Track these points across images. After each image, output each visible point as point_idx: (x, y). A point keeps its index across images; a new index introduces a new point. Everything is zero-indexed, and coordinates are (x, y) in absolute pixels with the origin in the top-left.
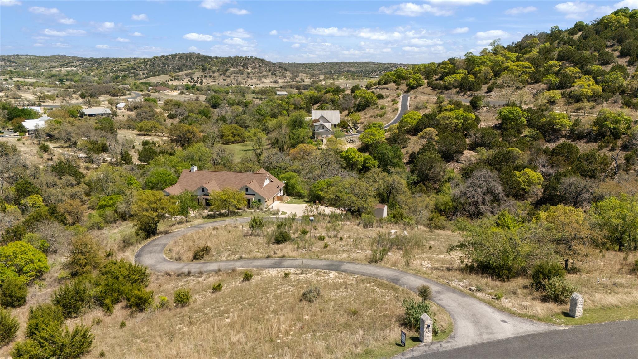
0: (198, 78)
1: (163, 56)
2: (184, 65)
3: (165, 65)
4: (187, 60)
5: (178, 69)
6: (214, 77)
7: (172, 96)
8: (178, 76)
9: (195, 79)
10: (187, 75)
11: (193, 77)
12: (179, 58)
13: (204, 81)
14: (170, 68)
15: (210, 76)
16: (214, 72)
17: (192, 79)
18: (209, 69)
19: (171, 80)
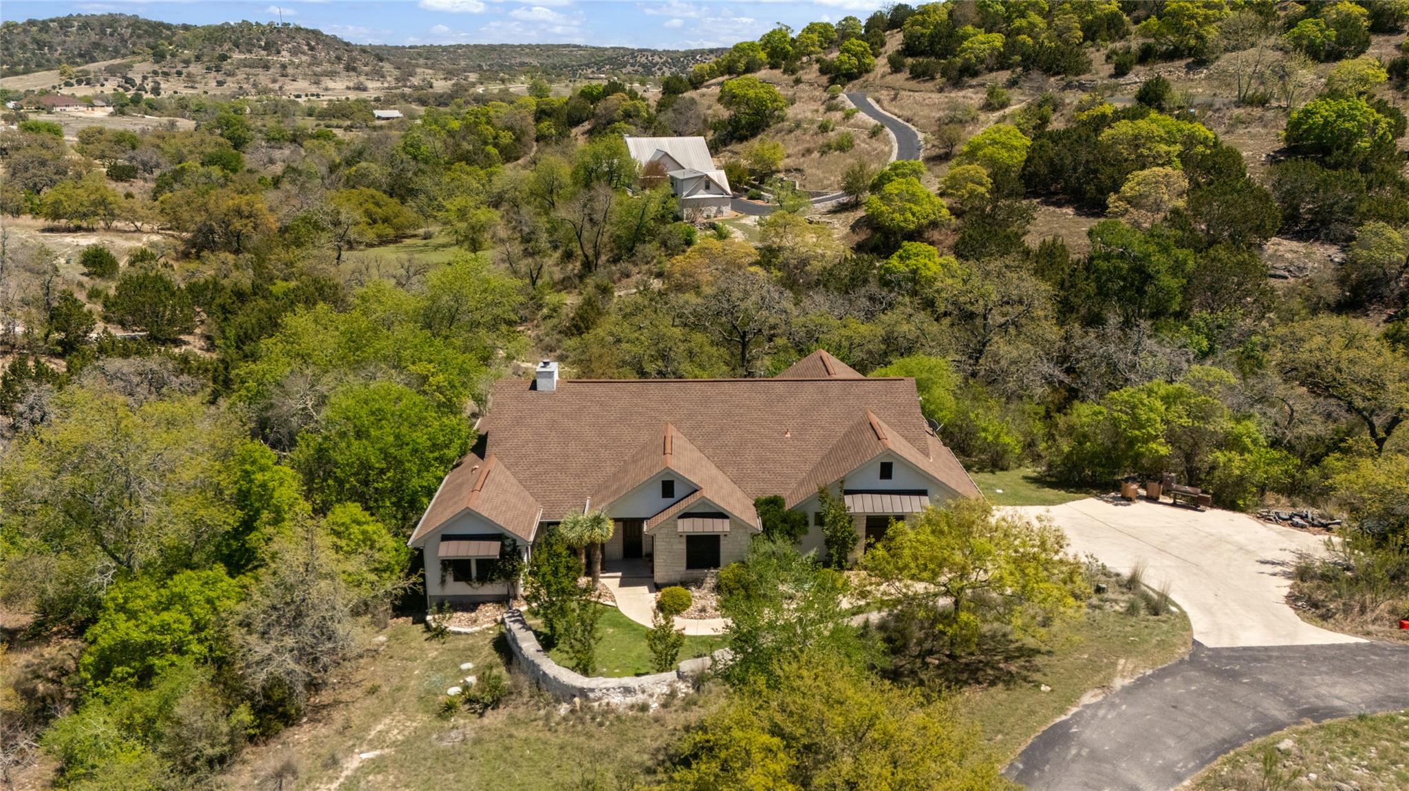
0: (145, 78)
1: (31, 23)
2: (96, 45)
3: (40, 45)
4: (103, 32)
5: (80, 55)
6: (189, 75)
7: (93, 120)
8: (87, 73)
9: (138, 81)
10: (111, 71)
11: (130, 75)
12: (80, 28)
13: (163, 86)
14: (56, 55)
15: (179, 73)
16: (187, 62)
17: (129, 81)
18: (173, 55)
19: (68, 84)
